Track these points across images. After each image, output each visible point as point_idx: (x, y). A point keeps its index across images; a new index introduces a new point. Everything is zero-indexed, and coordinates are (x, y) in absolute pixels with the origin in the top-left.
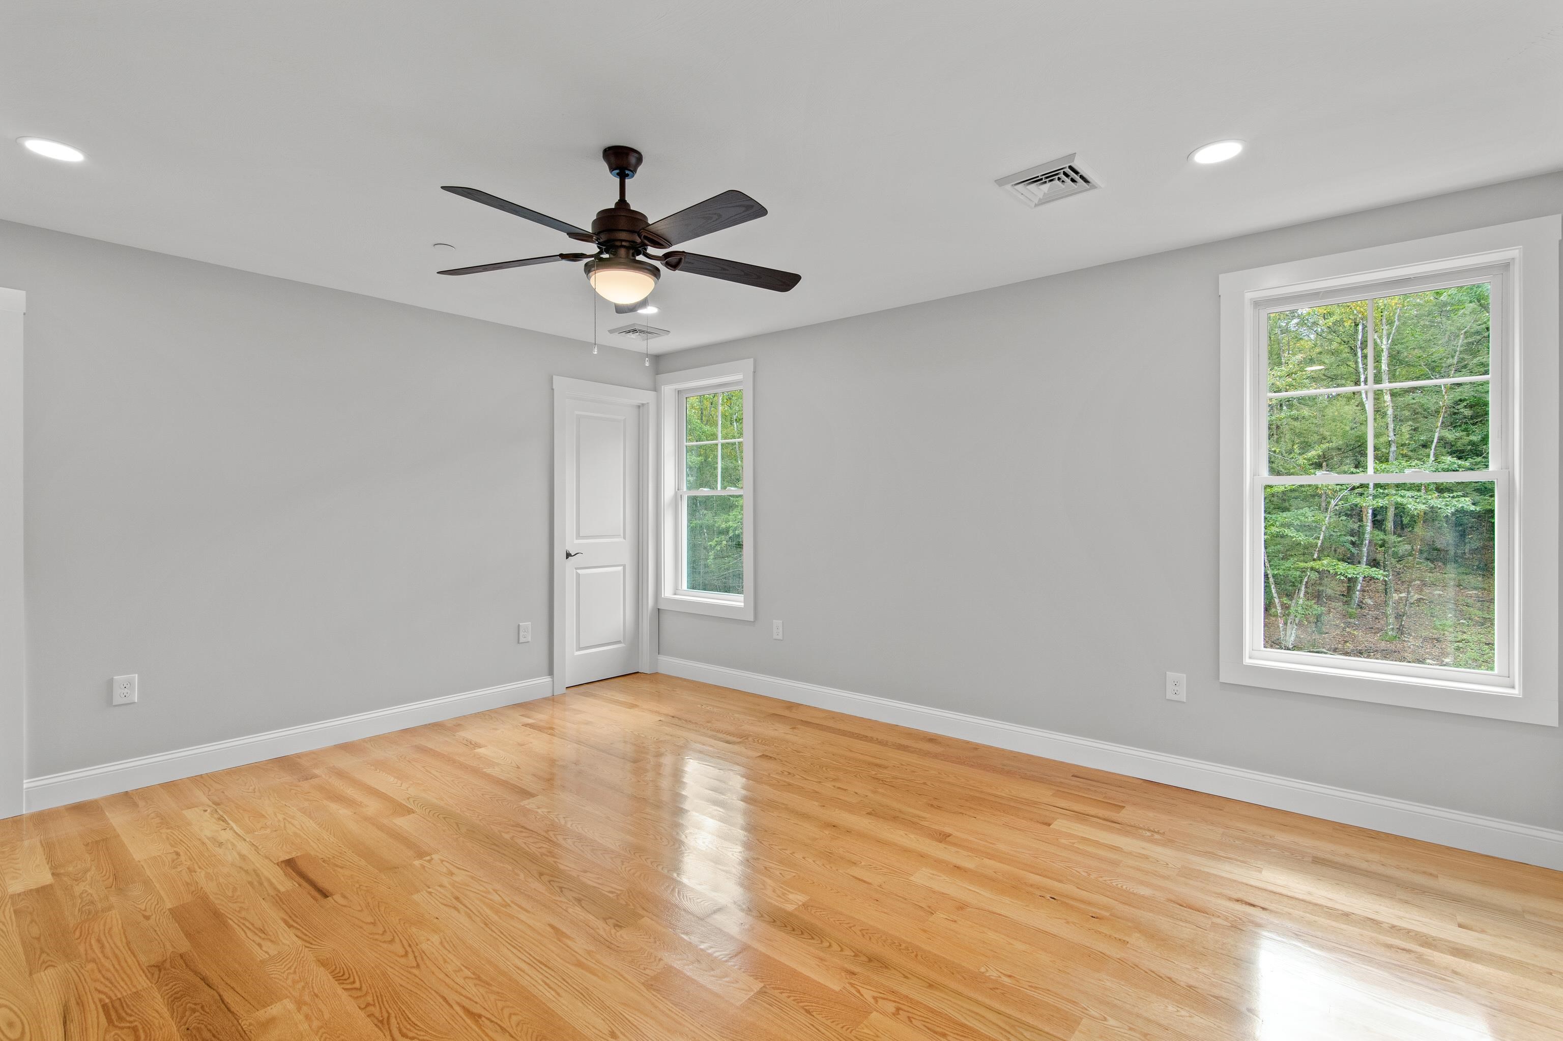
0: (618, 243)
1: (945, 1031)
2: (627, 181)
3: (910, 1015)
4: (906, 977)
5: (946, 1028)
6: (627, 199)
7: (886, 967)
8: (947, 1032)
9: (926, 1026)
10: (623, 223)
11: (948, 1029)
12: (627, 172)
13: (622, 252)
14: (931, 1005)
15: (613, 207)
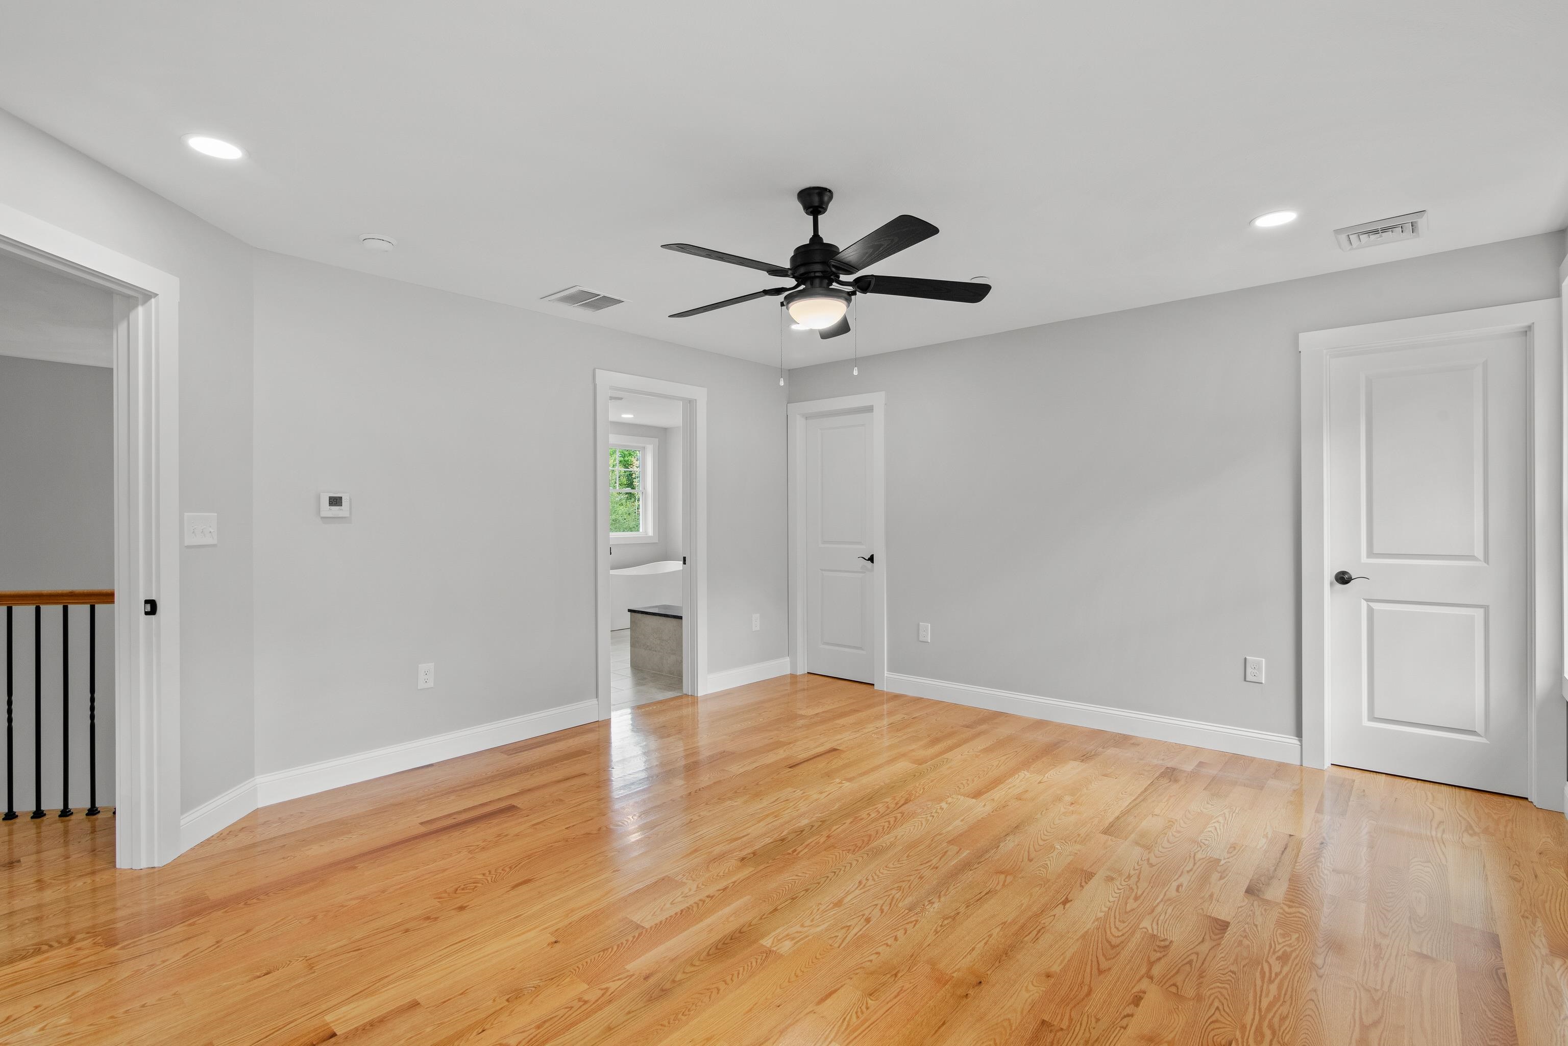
0: (812, 275)
1: (542, 1029)
2: (820, 217)
3: (573, 1010)
4: (629, 1013)
5: (546, 1030)
6: (821, 234)
7: (649, 1001)
8: (539, 1031)
9: (555, 1017)
10: (818, 257)
11: (544, 1031)
12: (820, 209)
13: (817, 281)
14: (582, 1025)
15: (808, 243)
